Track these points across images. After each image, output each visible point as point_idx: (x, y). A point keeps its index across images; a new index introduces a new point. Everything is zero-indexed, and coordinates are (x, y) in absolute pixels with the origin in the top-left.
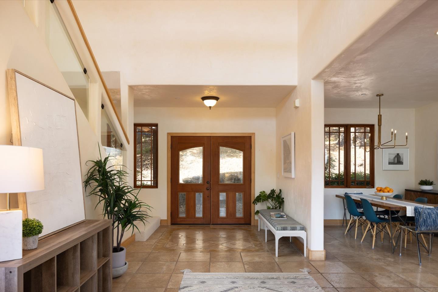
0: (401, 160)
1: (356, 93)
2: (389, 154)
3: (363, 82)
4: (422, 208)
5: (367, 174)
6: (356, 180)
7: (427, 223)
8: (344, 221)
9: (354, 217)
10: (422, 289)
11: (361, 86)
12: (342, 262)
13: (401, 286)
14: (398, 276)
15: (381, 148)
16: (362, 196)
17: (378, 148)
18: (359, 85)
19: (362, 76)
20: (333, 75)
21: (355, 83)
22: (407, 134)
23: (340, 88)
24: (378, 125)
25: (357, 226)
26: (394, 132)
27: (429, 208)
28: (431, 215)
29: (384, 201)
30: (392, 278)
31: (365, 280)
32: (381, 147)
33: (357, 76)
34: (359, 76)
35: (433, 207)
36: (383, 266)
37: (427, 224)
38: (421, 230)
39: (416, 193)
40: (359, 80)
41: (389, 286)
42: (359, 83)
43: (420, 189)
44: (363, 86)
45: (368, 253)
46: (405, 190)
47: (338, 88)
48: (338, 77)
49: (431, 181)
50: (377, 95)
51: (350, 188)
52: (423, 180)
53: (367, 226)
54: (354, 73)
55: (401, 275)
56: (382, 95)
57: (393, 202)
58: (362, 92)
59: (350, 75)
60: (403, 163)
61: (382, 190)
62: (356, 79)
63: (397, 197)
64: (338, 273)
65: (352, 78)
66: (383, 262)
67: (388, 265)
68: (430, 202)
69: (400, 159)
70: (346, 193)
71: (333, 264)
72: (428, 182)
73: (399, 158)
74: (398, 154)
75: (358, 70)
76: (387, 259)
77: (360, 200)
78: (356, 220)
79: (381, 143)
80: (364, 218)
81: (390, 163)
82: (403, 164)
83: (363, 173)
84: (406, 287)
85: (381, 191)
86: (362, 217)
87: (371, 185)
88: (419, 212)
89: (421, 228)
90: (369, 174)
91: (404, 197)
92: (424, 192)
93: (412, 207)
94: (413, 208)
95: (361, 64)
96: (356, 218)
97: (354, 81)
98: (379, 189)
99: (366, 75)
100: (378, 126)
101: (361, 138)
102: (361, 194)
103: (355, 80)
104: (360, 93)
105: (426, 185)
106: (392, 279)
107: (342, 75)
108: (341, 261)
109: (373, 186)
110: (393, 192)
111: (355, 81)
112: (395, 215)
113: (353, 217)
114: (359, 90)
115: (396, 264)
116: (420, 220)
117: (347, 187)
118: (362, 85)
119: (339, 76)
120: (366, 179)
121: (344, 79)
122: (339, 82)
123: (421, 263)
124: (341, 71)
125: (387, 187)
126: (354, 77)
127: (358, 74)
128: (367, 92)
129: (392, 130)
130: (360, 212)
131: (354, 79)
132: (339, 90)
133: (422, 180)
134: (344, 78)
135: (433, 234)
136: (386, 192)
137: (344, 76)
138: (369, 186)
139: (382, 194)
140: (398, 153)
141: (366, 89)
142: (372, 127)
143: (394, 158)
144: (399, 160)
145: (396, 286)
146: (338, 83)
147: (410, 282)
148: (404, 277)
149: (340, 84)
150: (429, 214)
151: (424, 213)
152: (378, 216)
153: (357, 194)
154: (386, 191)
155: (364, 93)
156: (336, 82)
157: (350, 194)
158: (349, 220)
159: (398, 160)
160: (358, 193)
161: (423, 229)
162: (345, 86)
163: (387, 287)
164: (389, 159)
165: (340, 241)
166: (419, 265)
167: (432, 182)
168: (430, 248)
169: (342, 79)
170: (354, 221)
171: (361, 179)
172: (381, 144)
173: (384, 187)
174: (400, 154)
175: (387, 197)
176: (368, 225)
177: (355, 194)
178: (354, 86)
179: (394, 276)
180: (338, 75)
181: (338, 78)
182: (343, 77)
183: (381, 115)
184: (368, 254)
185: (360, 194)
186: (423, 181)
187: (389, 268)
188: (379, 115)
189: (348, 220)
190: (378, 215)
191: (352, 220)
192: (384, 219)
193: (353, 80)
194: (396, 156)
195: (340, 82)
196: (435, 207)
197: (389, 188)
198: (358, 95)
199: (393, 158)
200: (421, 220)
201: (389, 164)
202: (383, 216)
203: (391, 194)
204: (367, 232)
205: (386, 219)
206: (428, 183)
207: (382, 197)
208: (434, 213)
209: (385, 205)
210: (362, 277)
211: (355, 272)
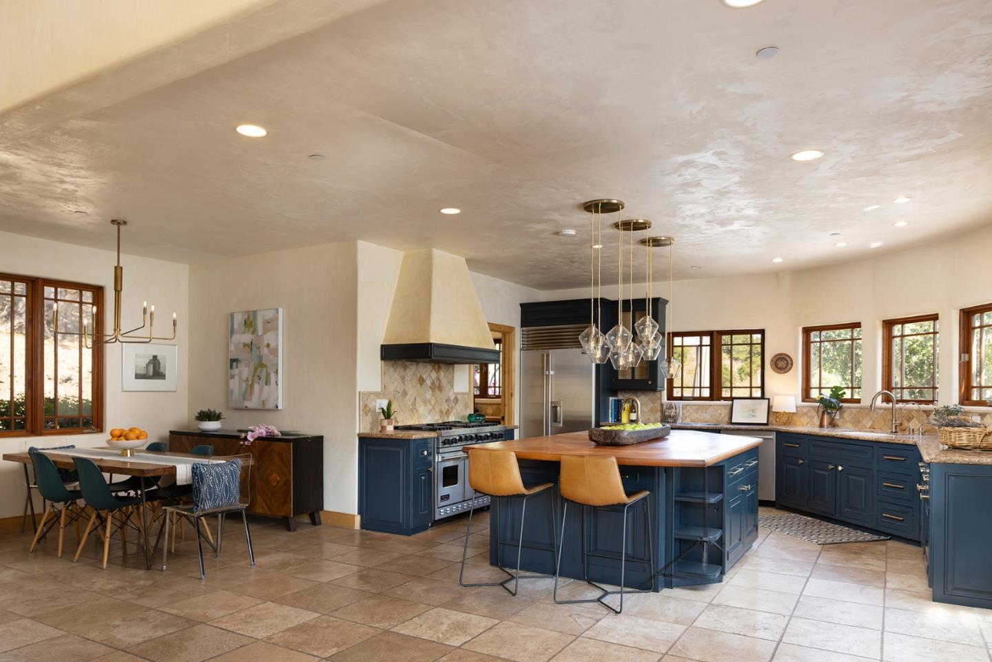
0: (161, 369)
1: (62, 204)
2: (137, 355)
3: (83, 185)
4: (206, 465)
5: (86, 400)
6: (59, 415)
7: (215, 493)
8: (25, 519)
9: (56, 504)
10: (208, 623)
11: (76, 191)
12: (28, 618)
13: (170, 631)
14: (162, 612)
15: (121, 340)
16: (73, 452)
17: (114, 340)
18: (72, 187)
19: (82, 168)
20: (4, 146)
21: (63, 182)
22: (175, 315)
23: (19, 184)
24: (116, 290)
25: (62, 525)
26: (151, 308)
27: (217, 464)
28: (222, 476)
29: (129, 459)
30: (151, 620)
31: (91, 642)
32: (120, 338)
33: (69, 166)
34: (74, 168)
35: (225, 462)
36: (131, 601)
37: (215, 496)
38: (204, 510)
39: (190, 437)
40: (72, 176)
41: (146, 639)
42: (73, 184)
43: (199, 429)
44: (80, 193)
45: (94, 581)
46: (171, 432)
47: (14, 183)
48: (17, 155)
49: (217, 412)
50: (113, 221)
51: (41, 434)
52: (204, 410)
53: (89, 520)
54: (61, 156)
55: (168, 610)
56: (125, 223)
57: (147, 458)
58: (77, 205)
59: (50, 157)
60: (165, 376)
61: (124, 434)
62: (64, 171)
63: (155, 448)
64: (19, 648)
65: (56, 168)
66: (131, 591)
67: (140, 596)
68: (218, 453)
69: (159, 369)
70: (31, 449)
71: (5, 629)
72: (213, 414)
73: (157, 364)
74: (155, 357)
75: (72, 152)
76: (137, 583)
77: (72, 461)
78: (61, 511)
79: (120, 330)
80: (81, 502)
81: (138, 376)
82: (165, 379)
83: (77, 399)
84: (179, 629)
85: (122, 438)
86: (75, 503)
87: (95, 427)
88: (201, 472)
89: (204, 505)
90: (90, 399)
91: (168, 447)
92: (205, 436)
93: (188, 465)
94: (189, 467)
95: (80, 140)
96: (60, 506)
97: (60, 176)
98: (117, 433)
99: (90, 168)
100: (114, 292)
101: (65, 314)
102: (71, 449)
103: (63, 175)
104: (72, 207)
105: (210, 420)
106: (151, 622)
107: (31, 152)
108: (25, 617)
109: (99, 428)
110: (146, 437)
111: (63, 177)
112: (152, 487)
113: (53, 506)
114: (70, 201)
115: (157, 590)
116: (202, 490)
117: (34, 432)
118: (77, 189)
119: (19, 152)
120: (84, 412)
121: (33, 162)
122: (18, 168)
123: (204, 574)
124: (29, 143)
125: (135, 428)
126: (60, 165)
127: (72, 162)
128: (89, 209)
129: (145, 304)
130: (71, 491)
131: (60, 172)
132: (17, 187)
133: (201, 411)
134: (34, 160)
135: (224, 514)
136: (132, 439)
137: (35, 157)
138: (91, 429)
139: (123, 443)
140: (155, 354)
141: (88, 200)
142: (98, 292)
143: (147, 365)
144: (157, 369)
145: (160, 633)
146: (17, 170)
147: (186, 618)
148: (175, 611)
149: (21, 174)
150: (218, 477)
151: (210, 475)
152: (114, 494)
153: (60, 448)
154: (132, 435)
155: (83, 209)
156: (11, 166)
157: (43, 449)
158: (41, 515)
159: (155, 370)
160: (64, 447)
161: (208, 506)
162: (34, 182)
163: (141, 641)
164: (136, 367)
165: (17, 570)
166: (201, 579)
167: (220, 413)
168: (219, 543)
169: (29, 164)
170: (57, 515)
171: (70, 414)
172: (122, 333)
173: (126, 428)
174: (158, 358)
175: (133, 450)
176: (90, 518)
177: (56, 448)
178: (59, 188)
179: (155, 614)
180: (18, 149)
181: (16, 157)
182: (30, 158)
183: (122, 268)
184: (94, 583)
185: (68, 447)
186: (204, 412)
187: (145, 602)
188: (116, 267)
189: (39, 514)
190: (114, 491)
191: (50, 513)
192: (127, 499)
193: (57, 173)
194: (151, 360)
195: (23, 168)
196: (227, 461)
197: (138, 429)
198: (67, 212)
199: (145, 365)
200: (204, 489)
201: (136, 378)
202: (126, 492)
203: (143, 443)
204: (89, 534)
205: (132, 497)
206: (212, 417)
207: (125, 450)
208: (226, 474)
209: (129, 466)
210: (82, 639)
211: (65, 631)
